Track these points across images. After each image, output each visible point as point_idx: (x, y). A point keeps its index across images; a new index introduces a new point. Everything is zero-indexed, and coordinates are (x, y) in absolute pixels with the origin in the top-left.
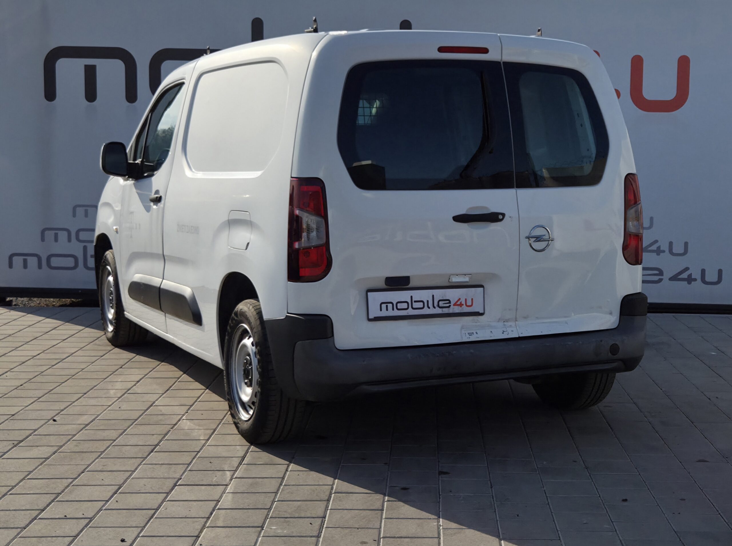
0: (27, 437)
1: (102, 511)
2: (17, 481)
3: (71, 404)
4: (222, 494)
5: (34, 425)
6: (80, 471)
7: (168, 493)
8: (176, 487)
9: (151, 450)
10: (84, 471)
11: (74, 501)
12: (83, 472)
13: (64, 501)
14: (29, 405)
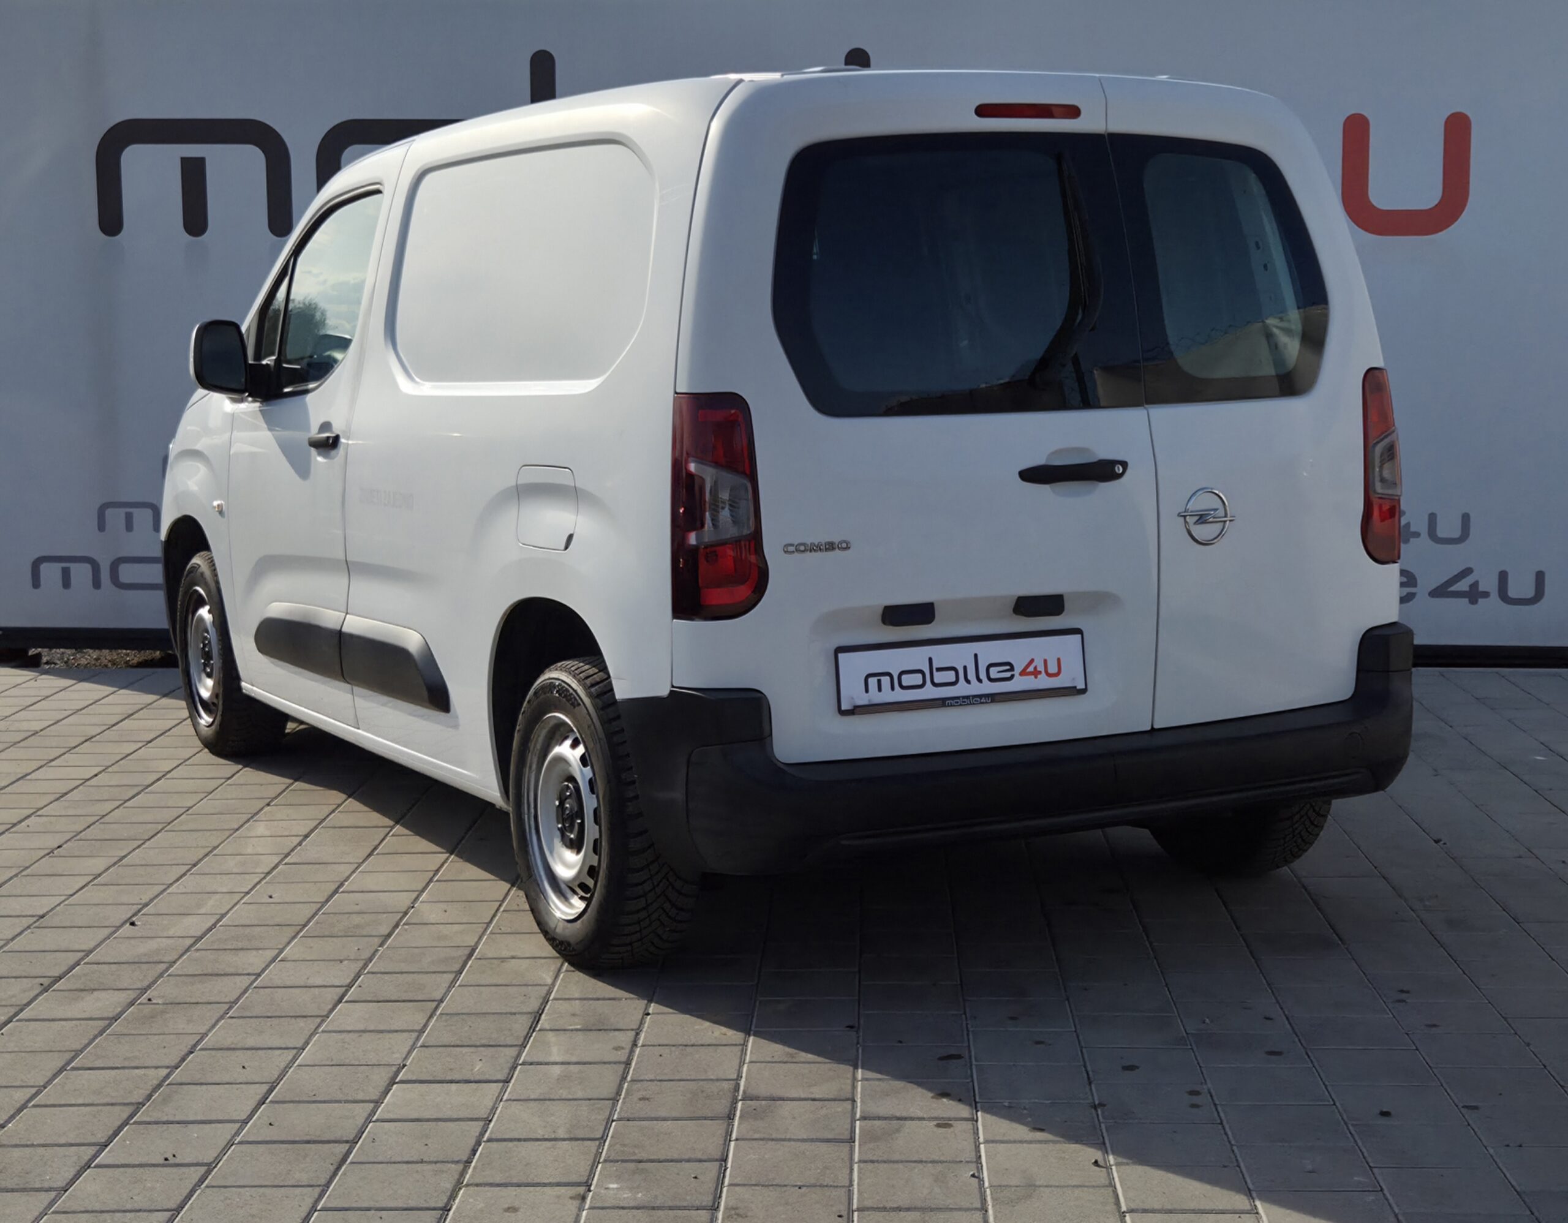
0: (73, 968)
1: (233, 1147)
2: (49, 1074)
3: (165, 890)
4: (495, 1104)
5: (86, 939)
6: (185, 1050)
7: (378, 1103)
8: (395, 1086)
9: (336, 998)
10: (192, 1048)
11: (172, 1123)
12: (192, 1053)
13: (149, 1123)
14: (77, 892)
